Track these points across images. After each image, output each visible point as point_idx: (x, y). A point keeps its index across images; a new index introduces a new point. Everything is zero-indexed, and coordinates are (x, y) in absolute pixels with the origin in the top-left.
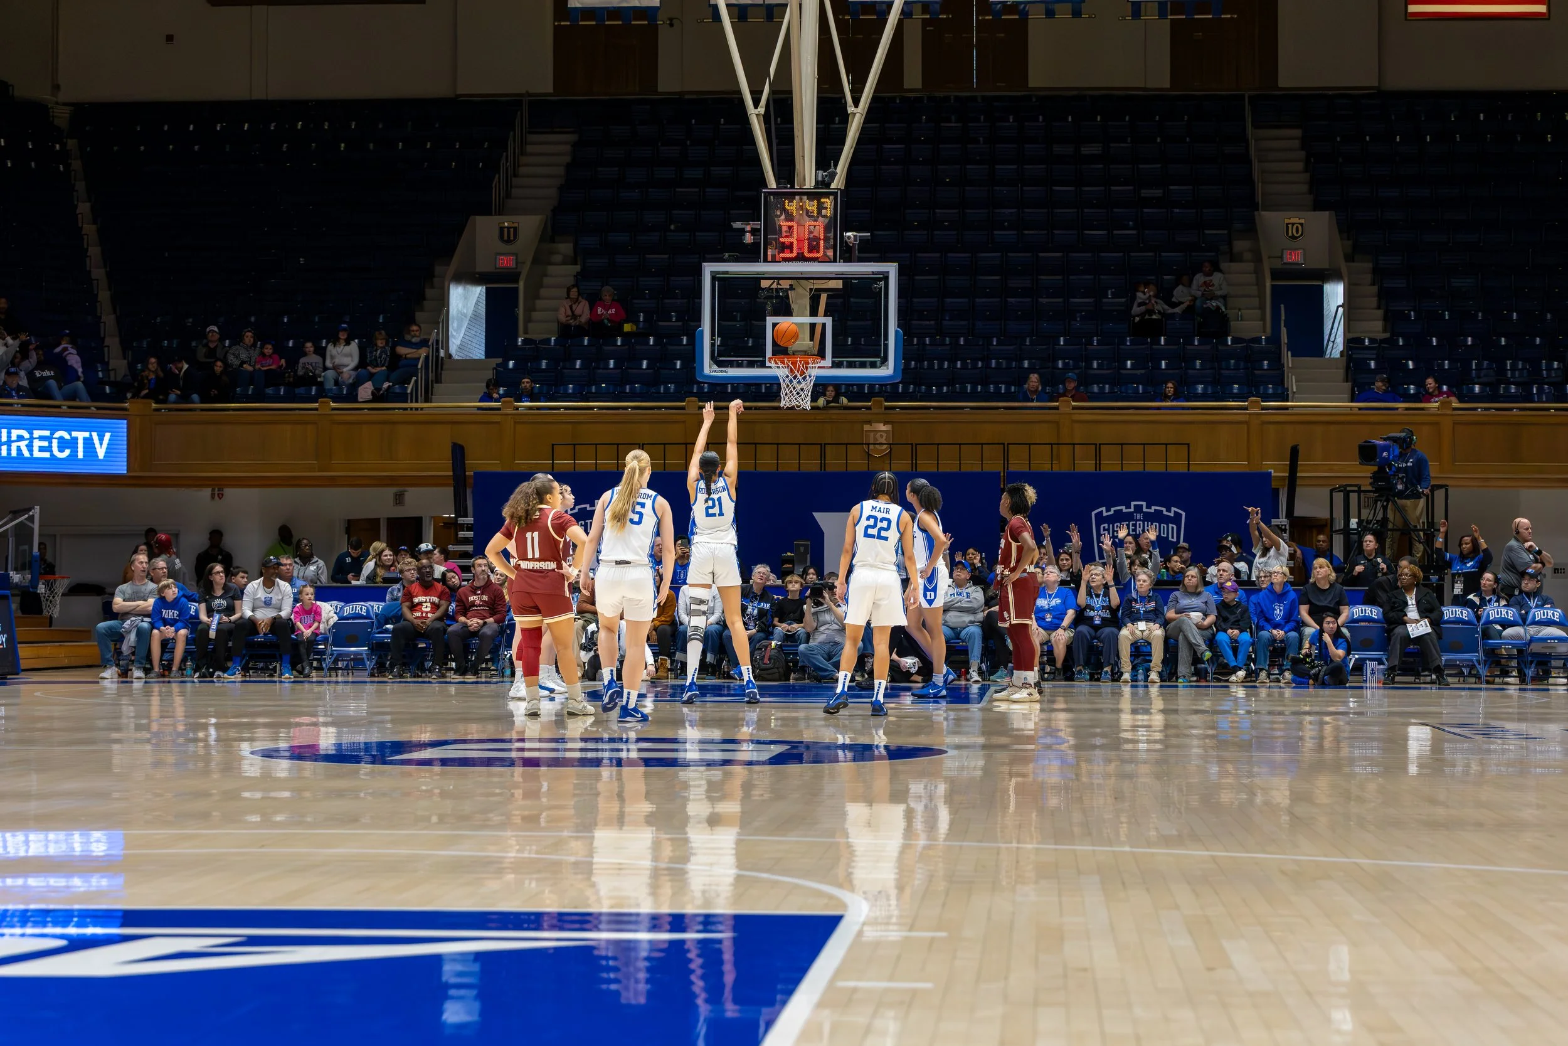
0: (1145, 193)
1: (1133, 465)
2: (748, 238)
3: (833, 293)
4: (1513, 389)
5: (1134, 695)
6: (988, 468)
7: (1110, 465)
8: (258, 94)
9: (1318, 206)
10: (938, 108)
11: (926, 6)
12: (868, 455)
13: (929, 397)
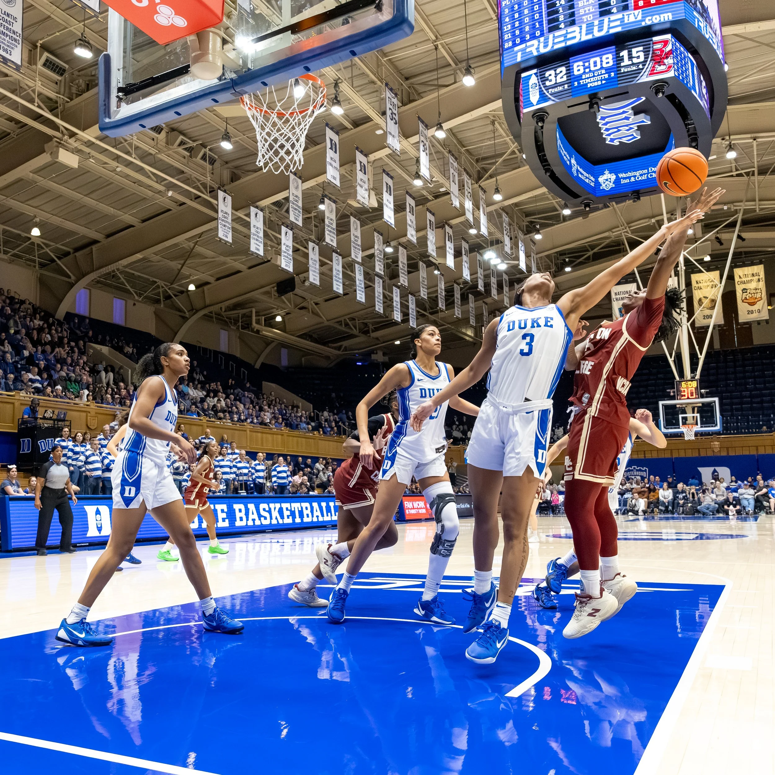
2: (672, 394)
10: (726, 354)
11: (719, 326)
12: (713, 451)
13: (730, 434)
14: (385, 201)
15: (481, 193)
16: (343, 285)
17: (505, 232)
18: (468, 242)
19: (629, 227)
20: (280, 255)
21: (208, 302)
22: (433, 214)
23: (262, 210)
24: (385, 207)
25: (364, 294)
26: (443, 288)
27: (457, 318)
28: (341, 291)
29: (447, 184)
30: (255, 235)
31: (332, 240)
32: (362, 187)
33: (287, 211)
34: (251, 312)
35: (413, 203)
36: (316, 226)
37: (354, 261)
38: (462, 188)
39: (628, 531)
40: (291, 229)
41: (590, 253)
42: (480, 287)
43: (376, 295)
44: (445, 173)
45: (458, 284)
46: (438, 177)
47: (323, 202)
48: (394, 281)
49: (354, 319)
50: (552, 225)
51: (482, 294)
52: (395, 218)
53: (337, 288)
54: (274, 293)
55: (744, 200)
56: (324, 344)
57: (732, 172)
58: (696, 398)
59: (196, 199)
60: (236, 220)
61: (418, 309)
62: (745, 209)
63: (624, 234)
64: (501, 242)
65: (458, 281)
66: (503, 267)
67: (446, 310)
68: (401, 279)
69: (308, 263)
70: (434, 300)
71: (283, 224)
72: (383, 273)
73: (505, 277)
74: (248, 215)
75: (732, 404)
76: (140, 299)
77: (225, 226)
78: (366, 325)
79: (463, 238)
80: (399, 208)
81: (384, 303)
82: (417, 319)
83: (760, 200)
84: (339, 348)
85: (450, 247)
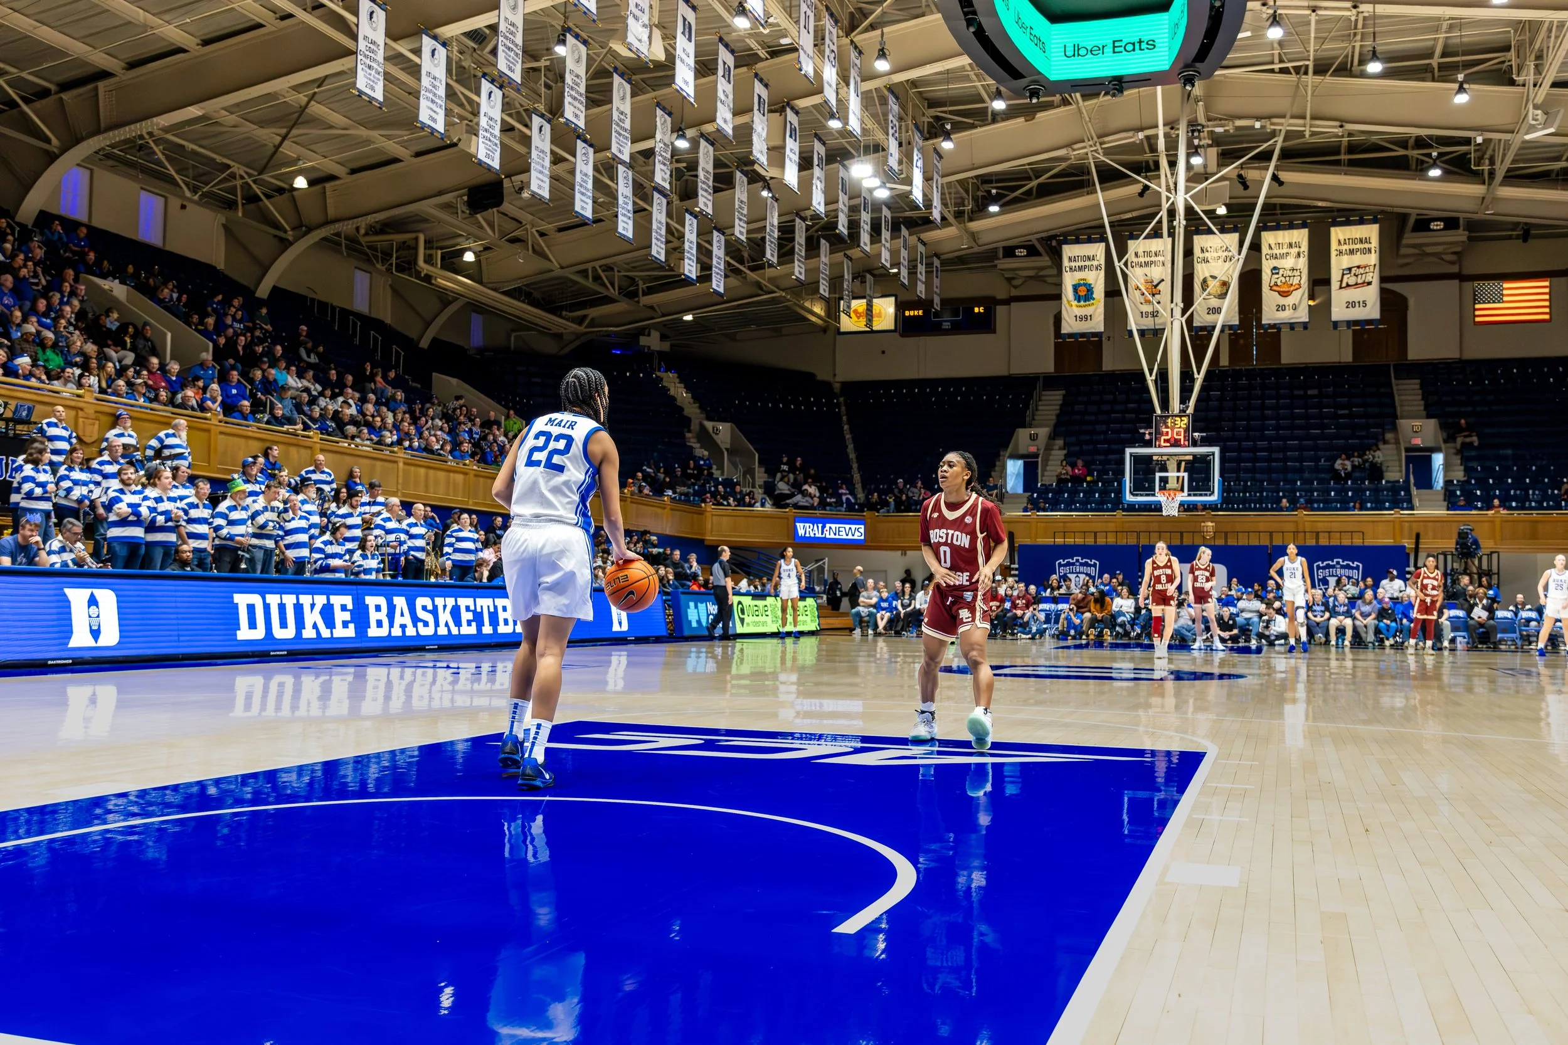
0: (1340, 412)
1: (1335, 542)
2: (1147, 437)
3: (1187, 462)
4: (1533, 504)
5: (1337, 652)
6: (1262, 543)
7: (1323, 542)
8: (922, 376)
9: (1429, 416)
10: (1237, 374)
11: (1231, 327)
12: (1204, 537)
13: (1233, 510)
14: (679, 52)
15: (853, 54)
16: (594, 202)
17: (891, 131)
18: (824, 144)
19: (1101, 144)
20: (476, 135)
21: (332, 212)
22: (766, 86)
23: (444, 45)
24: (678, 62)
25: (631, 223)
26: (776, 223)
27: (798, 279)
28: (588, 213)
29: (794, 33)
30: (430, 91)
31: (576, 116)
32: (636, 18)
33: (494, 52)
34: (417, 239)
35: (730, 60)
36: (548, 87)
37: (615, 158)
38: (819, 42)
39: (1059, 664)
40: (501, 87)
41: (1034, 183)
42: (840, 227)
43: (654, 226)
44: (791, 10)
45: (804, 219)
46: (779, 17)
47: (563, 42)
48: (687, 203)
49: (608, 268)
50: (973, 127)
51: (845, 242)
52: (696, 86)
53: (583, 208)
54: (461, 207)
55: (1288, 116)
56: (554, 310)
57: (1272, 63)
58: (1184, 446)
59: (314, 8)
60: (394, 58)
61: (728, 259)
62: (1287, 132)
63: (1092, 153)
64: (884, 150)
65: (803, 214)
66: (883, 194)
67: (780, 264)
68: (701, 201)
69: (530, 153)
70: (758, 245)
71: (484, 75)
72: (667, 186)
73: (886, 212)
74: (418, 52)
75: (1239, 460)
76: (196, 197)
77: (370, 67)
78: (632, 279)
79: (816, 135)
80: (705, 67)
81: (668, 242)
82: (726, 276)
83: (1313, 118)
84: (580, 321)
85: (792, 148)
